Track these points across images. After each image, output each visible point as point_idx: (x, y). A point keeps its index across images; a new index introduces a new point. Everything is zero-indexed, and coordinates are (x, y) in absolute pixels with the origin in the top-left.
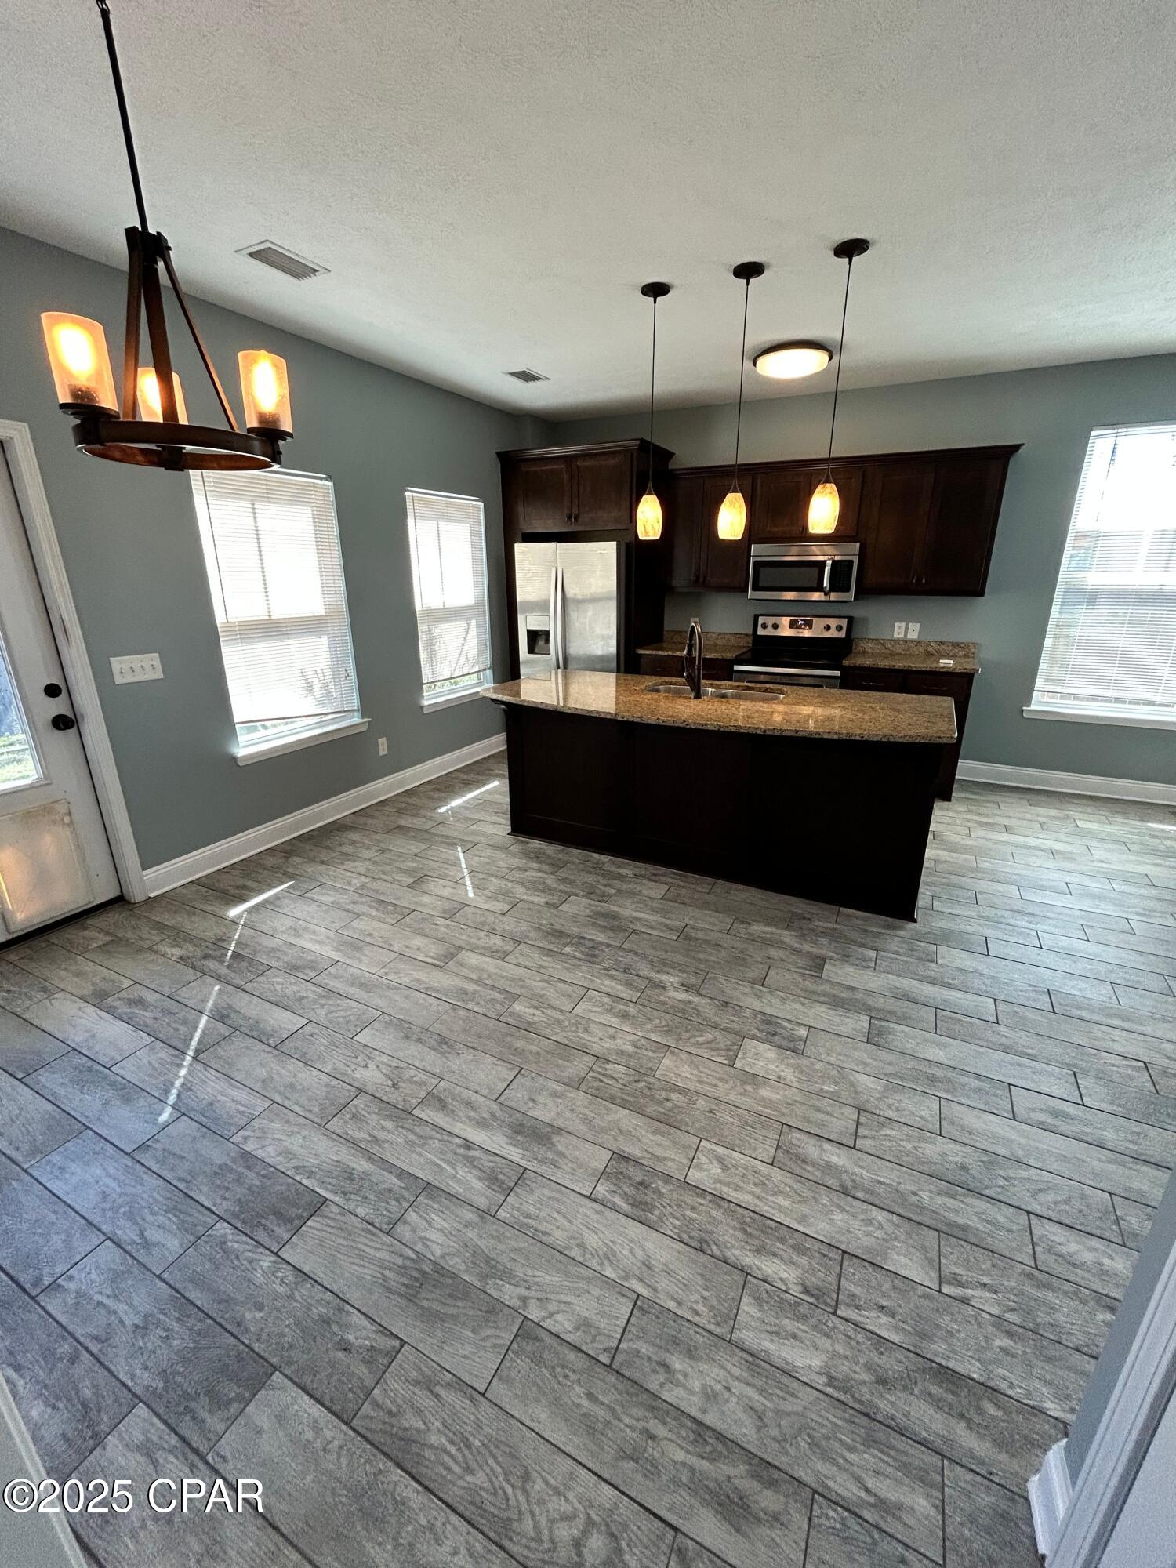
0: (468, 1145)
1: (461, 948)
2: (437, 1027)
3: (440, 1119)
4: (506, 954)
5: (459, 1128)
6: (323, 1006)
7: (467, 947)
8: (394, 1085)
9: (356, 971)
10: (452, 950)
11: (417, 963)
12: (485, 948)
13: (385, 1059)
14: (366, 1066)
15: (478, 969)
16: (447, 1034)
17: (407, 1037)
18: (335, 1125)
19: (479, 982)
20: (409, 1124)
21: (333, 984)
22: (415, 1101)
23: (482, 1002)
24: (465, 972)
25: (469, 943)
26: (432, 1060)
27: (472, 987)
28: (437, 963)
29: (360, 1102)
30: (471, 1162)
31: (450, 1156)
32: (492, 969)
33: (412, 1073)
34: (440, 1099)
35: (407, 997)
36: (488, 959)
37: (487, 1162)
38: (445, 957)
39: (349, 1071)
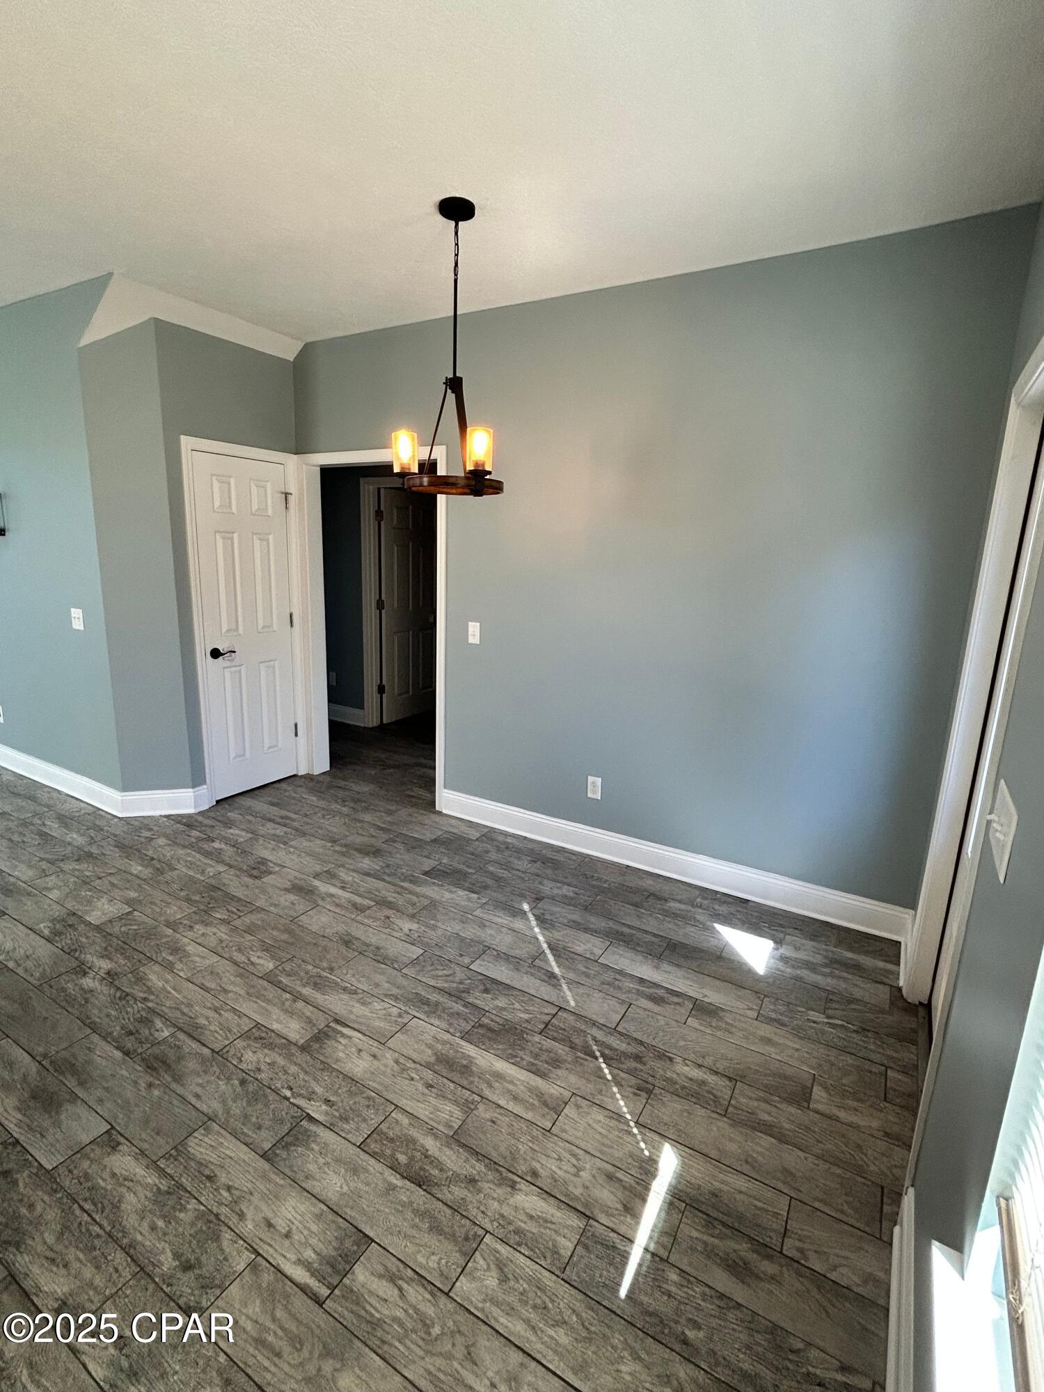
0: (343, 888)
1: (304, 1048)
2: (351, 954)
3: (358, 900)
4: (246, 1036)
5: (347, 895)
6: (461, 983)
7: (294, 1049)
8: (388, 918)
9: (436, 1022)
10: (316, 1046)
11: (364, 1028)
12: (271, 1046)
13: (395, 934)
14: (410, 930)
15: (290, 1013)
16: (343, 949)
17: (378, 948)
18: (426, 902)
19: (297, 997)
20: (378, 898)
21: (458, 1007)
22: (374, 908)
23: (302, 974)
24: (308, 1011)
25: (289, 1057)
26: (357, 931)
27: (307, 991)
28: (339, 1028)
29: (411, 910)
30: (343, 882)
31: (355, 885)
32: (276, 1012)
33: (374, 924)
34: (357, 909)
35: (377, 985)
36: (275, 1026)
37: (334, 881)
38: (327, 1036)
39: (423, 928)
